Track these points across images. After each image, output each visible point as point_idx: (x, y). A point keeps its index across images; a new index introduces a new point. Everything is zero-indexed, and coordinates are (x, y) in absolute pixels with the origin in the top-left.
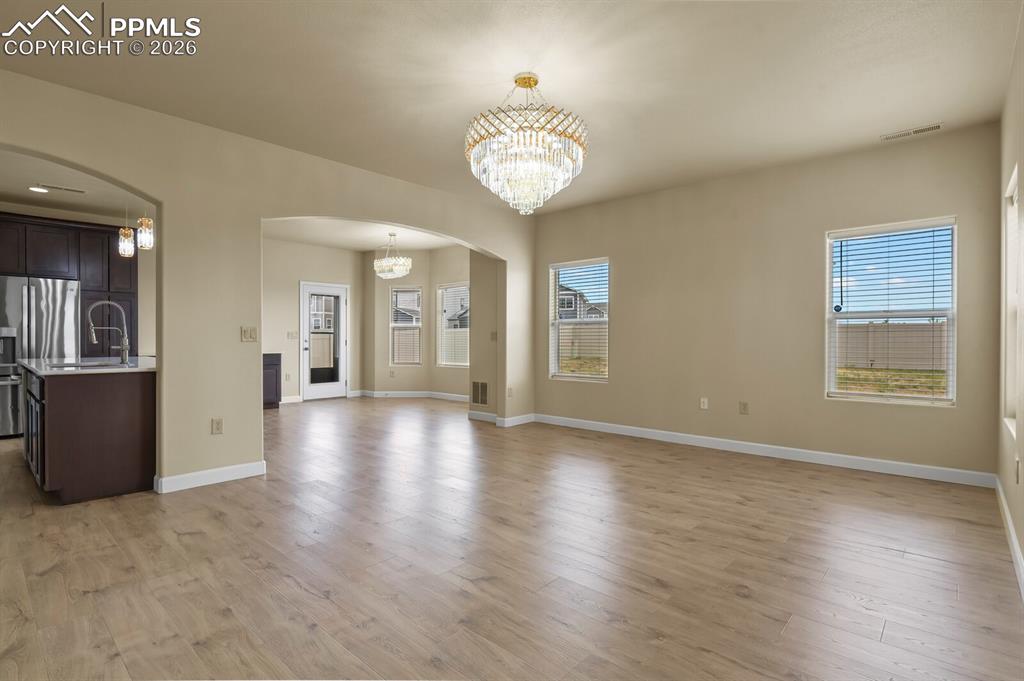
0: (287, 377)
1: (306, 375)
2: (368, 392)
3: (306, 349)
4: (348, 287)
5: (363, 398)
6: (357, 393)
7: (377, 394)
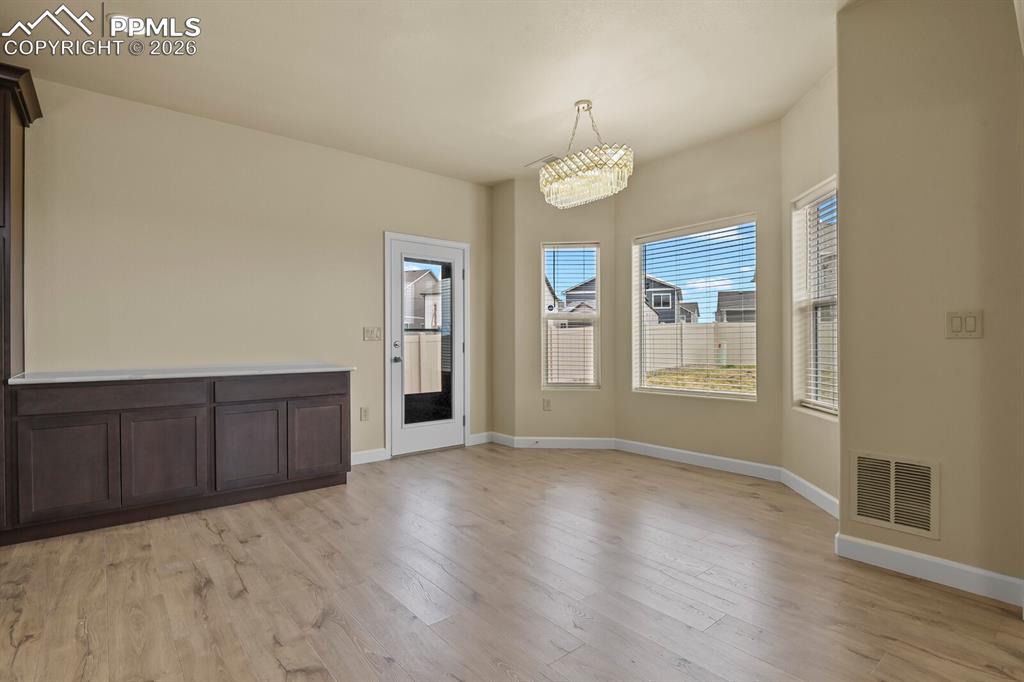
0: (364, 413)
1: (398, 409)
2: (501, 437)
3: (396, 360)
4: (466, 246)
5: (492, 446)
6: (482, 437)
7: (520, 441)
